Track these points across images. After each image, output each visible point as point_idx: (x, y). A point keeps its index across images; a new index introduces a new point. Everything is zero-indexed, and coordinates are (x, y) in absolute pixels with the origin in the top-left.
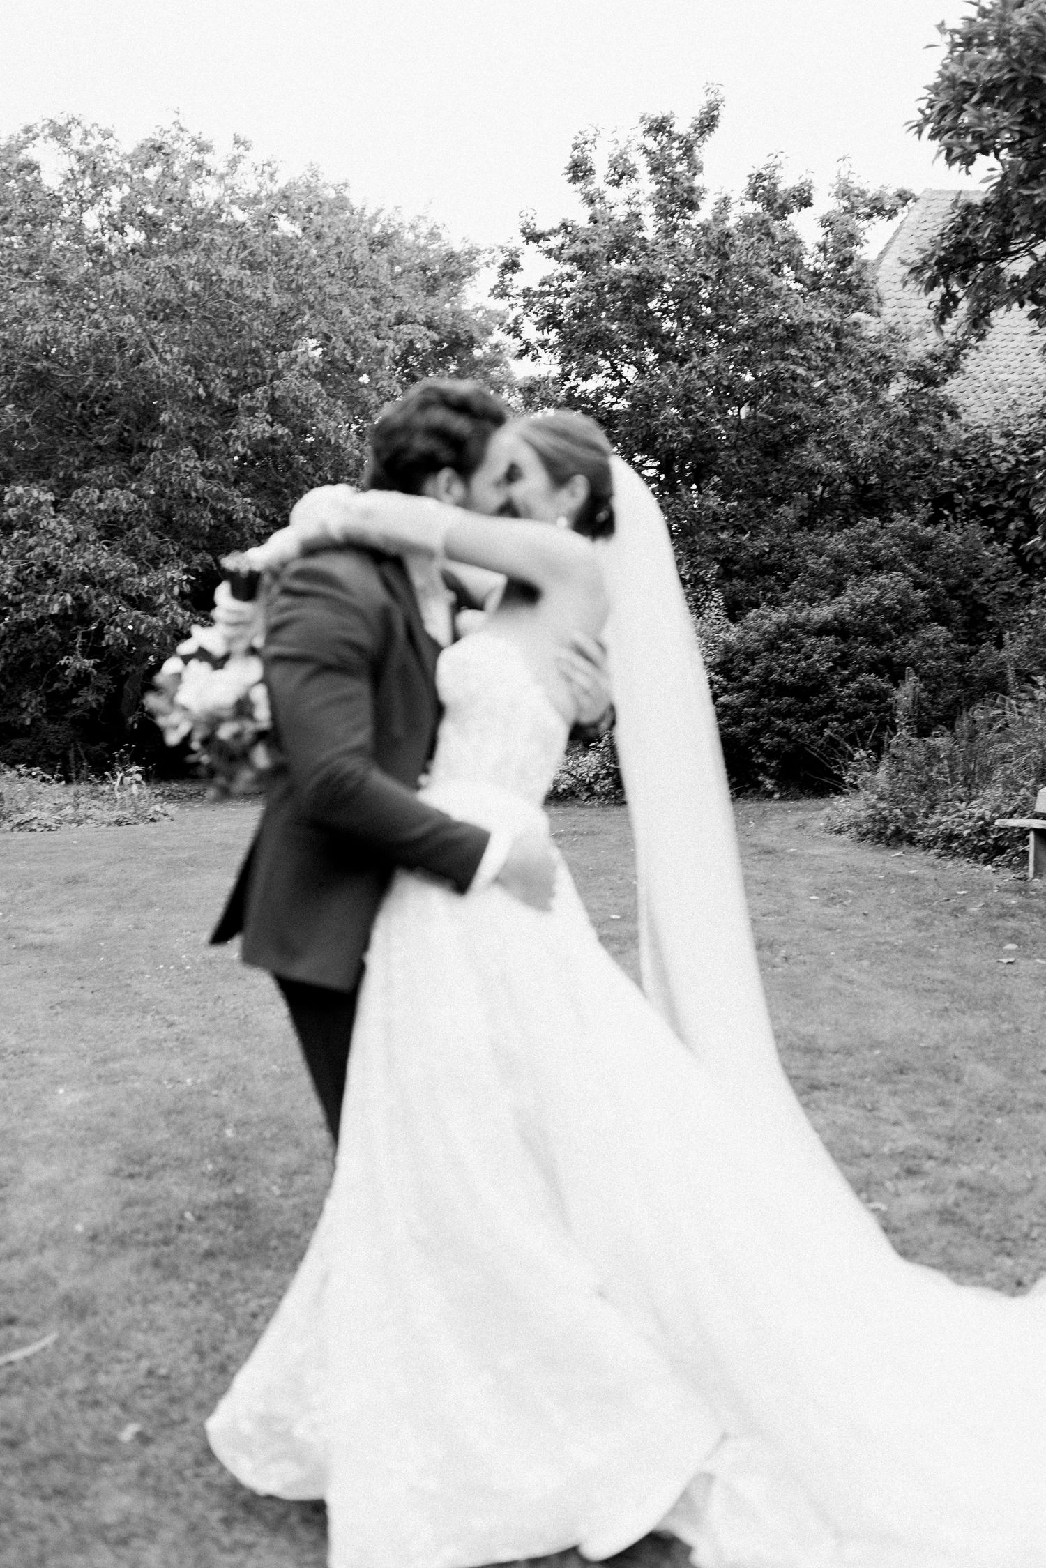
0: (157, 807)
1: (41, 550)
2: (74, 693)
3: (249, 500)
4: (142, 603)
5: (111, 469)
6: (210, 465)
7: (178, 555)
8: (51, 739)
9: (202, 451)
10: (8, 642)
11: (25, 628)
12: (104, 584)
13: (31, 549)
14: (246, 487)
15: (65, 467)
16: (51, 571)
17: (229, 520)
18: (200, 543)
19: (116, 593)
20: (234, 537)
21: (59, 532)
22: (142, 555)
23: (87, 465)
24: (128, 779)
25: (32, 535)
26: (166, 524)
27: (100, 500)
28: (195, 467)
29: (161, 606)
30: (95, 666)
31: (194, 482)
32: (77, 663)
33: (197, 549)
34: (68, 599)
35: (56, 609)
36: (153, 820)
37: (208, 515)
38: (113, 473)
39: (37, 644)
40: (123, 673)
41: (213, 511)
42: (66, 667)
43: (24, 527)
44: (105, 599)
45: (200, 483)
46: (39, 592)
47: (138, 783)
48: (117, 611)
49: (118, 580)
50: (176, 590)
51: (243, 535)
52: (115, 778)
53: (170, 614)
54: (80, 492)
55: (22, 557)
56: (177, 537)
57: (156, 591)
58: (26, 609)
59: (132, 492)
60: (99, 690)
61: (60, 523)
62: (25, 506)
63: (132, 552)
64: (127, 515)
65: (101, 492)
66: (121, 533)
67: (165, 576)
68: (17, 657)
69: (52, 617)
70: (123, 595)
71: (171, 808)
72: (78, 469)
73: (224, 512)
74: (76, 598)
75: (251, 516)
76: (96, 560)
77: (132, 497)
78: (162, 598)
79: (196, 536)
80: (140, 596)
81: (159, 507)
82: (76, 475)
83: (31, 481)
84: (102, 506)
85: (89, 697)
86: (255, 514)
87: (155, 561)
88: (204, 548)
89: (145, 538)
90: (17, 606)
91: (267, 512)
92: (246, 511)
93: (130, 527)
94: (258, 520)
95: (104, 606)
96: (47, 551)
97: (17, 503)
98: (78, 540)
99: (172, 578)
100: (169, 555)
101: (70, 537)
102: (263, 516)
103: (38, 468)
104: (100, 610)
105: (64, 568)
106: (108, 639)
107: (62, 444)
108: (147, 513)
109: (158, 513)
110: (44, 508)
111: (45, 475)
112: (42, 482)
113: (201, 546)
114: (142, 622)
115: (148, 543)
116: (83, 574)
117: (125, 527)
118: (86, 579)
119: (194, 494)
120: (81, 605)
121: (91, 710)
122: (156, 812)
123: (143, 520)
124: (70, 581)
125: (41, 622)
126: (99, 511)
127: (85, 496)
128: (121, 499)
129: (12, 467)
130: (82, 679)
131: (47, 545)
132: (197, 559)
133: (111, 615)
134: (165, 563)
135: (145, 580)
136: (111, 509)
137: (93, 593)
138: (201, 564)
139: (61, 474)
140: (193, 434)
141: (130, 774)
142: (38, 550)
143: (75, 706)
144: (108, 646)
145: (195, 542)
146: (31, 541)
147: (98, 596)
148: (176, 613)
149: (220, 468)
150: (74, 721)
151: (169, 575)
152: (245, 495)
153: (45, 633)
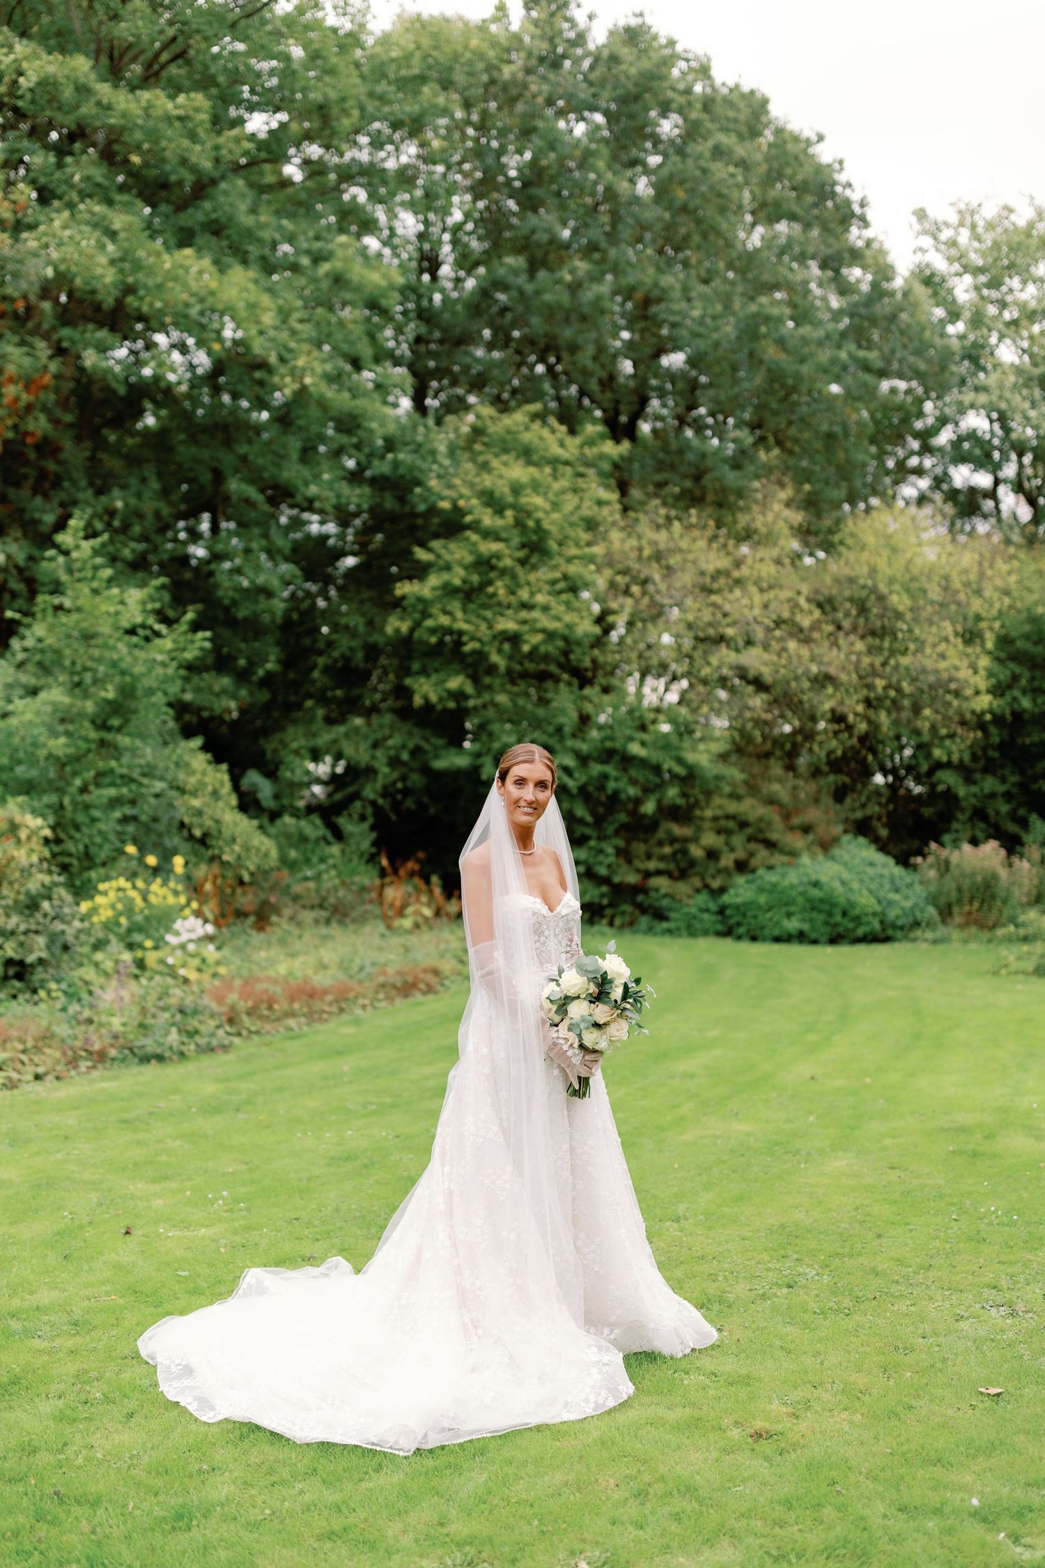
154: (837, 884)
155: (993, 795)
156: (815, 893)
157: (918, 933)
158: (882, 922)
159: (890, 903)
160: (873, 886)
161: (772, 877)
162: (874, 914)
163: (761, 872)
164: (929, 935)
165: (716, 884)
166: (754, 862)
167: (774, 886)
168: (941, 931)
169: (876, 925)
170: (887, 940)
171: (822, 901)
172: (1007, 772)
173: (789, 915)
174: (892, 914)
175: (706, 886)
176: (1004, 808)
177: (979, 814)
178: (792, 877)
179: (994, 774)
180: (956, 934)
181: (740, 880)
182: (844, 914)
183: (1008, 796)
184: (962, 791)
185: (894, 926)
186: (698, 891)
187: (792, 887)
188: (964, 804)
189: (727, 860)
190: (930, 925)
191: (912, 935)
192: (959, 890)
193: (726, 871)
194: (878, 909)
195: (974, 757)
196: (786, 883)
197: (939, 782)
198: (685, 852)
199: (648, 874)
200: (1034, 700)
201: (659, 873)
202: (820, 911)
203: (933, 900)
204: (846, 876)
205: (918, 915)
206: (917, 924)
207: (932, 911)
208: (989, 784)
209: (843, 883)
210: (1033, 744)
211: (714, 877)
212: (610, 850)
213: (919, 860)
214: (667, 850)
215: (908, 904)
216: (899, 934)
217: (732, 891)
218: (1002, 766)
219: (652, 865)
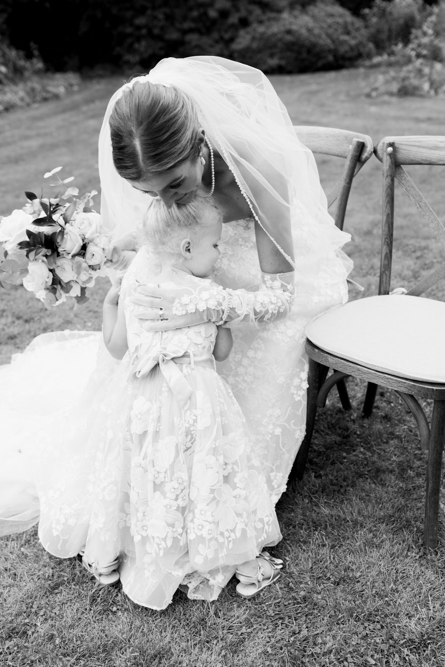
154: (304, 31)
156: (289, 38)
157: (360, 62)
158: (335, 56)
159: (342, 42)
161: (261, 29)
162: (330, 51)
163: (255, 25)
164: (368, 63)
165: (227, 36)
166: (252, 18)
167: (263, 34)
168: (376, 59)
169: (330, 58)
171: (293, 44)
173: (272, 56)
174: (343, 49)
175: (222, 38)
178: (275, 28)
181: (242, 32)
182: (309, 52)
185: (344, 58)
186: (217, 42)
187: (274, 35)
189: (234, 19)
190: (369, 56)
192: (390, 30)
193: (233, 26)
194: (332, 47)
196: (270, 32)
198: (205, 14)
199: (185, 32)
201: (191, 31)
202: (292, 51)
204: (311, 24)
205: (362, 50)
206: (360, 56)
207: (371, 46)
209: (309, 30)
211: (226, 31)
212: (161, 16)
213: (366, 11)
214: (195, 14)
215: (353, 42)
216: (347, 63)
217: (238, 40)
219: (187, 25)
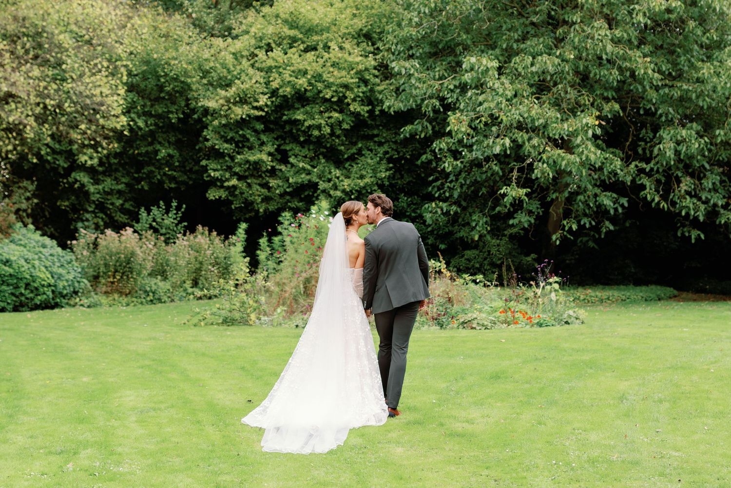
0: (571, 312)
1: (488, 104)
2: (510, 215)
3: (648, 59)
4: (565, 144)
5: (541, 40)
6: (618, 33)
7: (592, 105)
8: (494, 251)
9: (611, 22)
10: (463, 175)
11: (477, 164)
12: (535, 130)
13: (481, 104)
14: (647, 49)
15: (508, 40)
16: (494, 119)
17: (633, 75)
18: (610, 94)
19: (543, 137)
20: (637, 89)
21: (501, 91)
22: (564, 105)
23: (524, 38)
24: (548, 287)
25: (482, 93)
26: (584, 80)
27: (532, 65)
28: (606, 35)
29: (578, 146)
30: (526, 195)
31: (604, 47)
32: (513, 192)
33: (607, 100)
34: (507, 141)
35: (497, 150)
36: (567, 323)
37: (615, 72)
38: (543, 42)
39: (484, 176)
40: (549, 199)
41: (620, 69)
42: (504, 195)
43: (476, 87)
44: (535, 141)
45: (609, 48)
46: (486, 136)
47: (556, 291)
48: (544, 152)
49: (545, 126)
50: (590, 133)
51: (644, 87)
52: (537, 286)
53: (585, 152)
54: (517, 59)
55: (474, 110)
56: (591, 90)
57: (575, 134)
58: (477, 150)
59: (557, 57)
60: (530, 213)
61: (503, 84)
62: (477, 72)
63: (557, 104)
64: (552, 76)
65: (534, 58)
66: (549, 90)
67: (582, 122)
68: (469, 187)
69: (496, 156)
70: (549, 138)
71: (582, 313)
72: (517, 41)
73: (627, 69)
74: (514, 141)
75: (650, 72)
76: (529, 111)
77: (557, 61)
78: (579, 140)
79: (606, 89)
80: (562, 139)
81: (577, 67)
82: (515, 46)
83: (483, 52)
84: (534, 69)
85: (523, 219)
86: (654, 71)
87: (574, 110)
88: (613, 98)
89: (566, 92)
90: (470, 147)
91: (664, 69)
92: (646, 68)
93: (555, 84)
94: (656, 75)
95: (534, 147)
96: (492, 105)
97: (472, 69)
98: (515, 96)
99: (587, 124)
100: (585, 105)
101: (510, 94)
102: (659, 72)
103: (488, 42)
104: (532, 150)
105: (504, 118)
106: (537, 173)
107: (505, 23)
108: (568, 73)
109: (577, 72)
110: (490, 73)
111: (493, 47)
112: (490, 52)
113: (610, 96)
114: (563, 159)
115: (568, 96)
116: (519, 122)
117: (552, 84)
118: (520, 127)
119: (604, 57)
120: (517, 146)
121: (524, 229)
122: (570, 316)
123: (565, 78)
124: (509, 128)
125: (487, 159)
126: (532, 73)
127: (520, 62)
128: (549, 63)
129: (469, 42)
130: (518, 205)
131: (492, 101)
132: (607, 108)
133: (540, 154)
134: (582, 111)
135: (566, 126)
136: (540, 71)
137: (526, 137)
138: (610, 111)
139: (504, 46)
140: (605, 10)
141: (551, 284)
142: (485, 105)
143: (513, 225)
144: (537, 178)
145: (606, 94)
146: (481, 98)
147: (530, 139)
148: (590, 151)
149: (625, 35)
150: (512, 237)
151: (584, 121)
152: (645, 56)
153: (490, 168)
154: (22, 262)
155: (110, 193)
157: (77, 300)
158: (53, 292)
159: (60, 277)
160: (48, 264)
162: (49, 285)
164: (85, 301)
168: (94, 298)
169: (49, 294)
170: (55, 306)
172: (119, 174)
174: (60, 285)
176: (118, 203)
177: (101, 207)
179: (110, 176)
180: (104, 300)
182: (27, 285)
183: (119, 192)
184: (92, 189)
185: (61, 295)
188: (93, 198)
190: (86, 294)
191: (72, 303)
192: (106, 265)
195: (101, 163)
197: (76, 181)
200: (146, 122)
202: (8, 285)
203: (84, 274)
204: (30, 256)
205: (77, 285)
206: (76, 292)
207: (85, 282)
208: (108, 183)
209: (26, 260)
210: (139, 154)
213: (73, 242)
215: (69, 277)
216: (64, 301)
218: (117, 170)
